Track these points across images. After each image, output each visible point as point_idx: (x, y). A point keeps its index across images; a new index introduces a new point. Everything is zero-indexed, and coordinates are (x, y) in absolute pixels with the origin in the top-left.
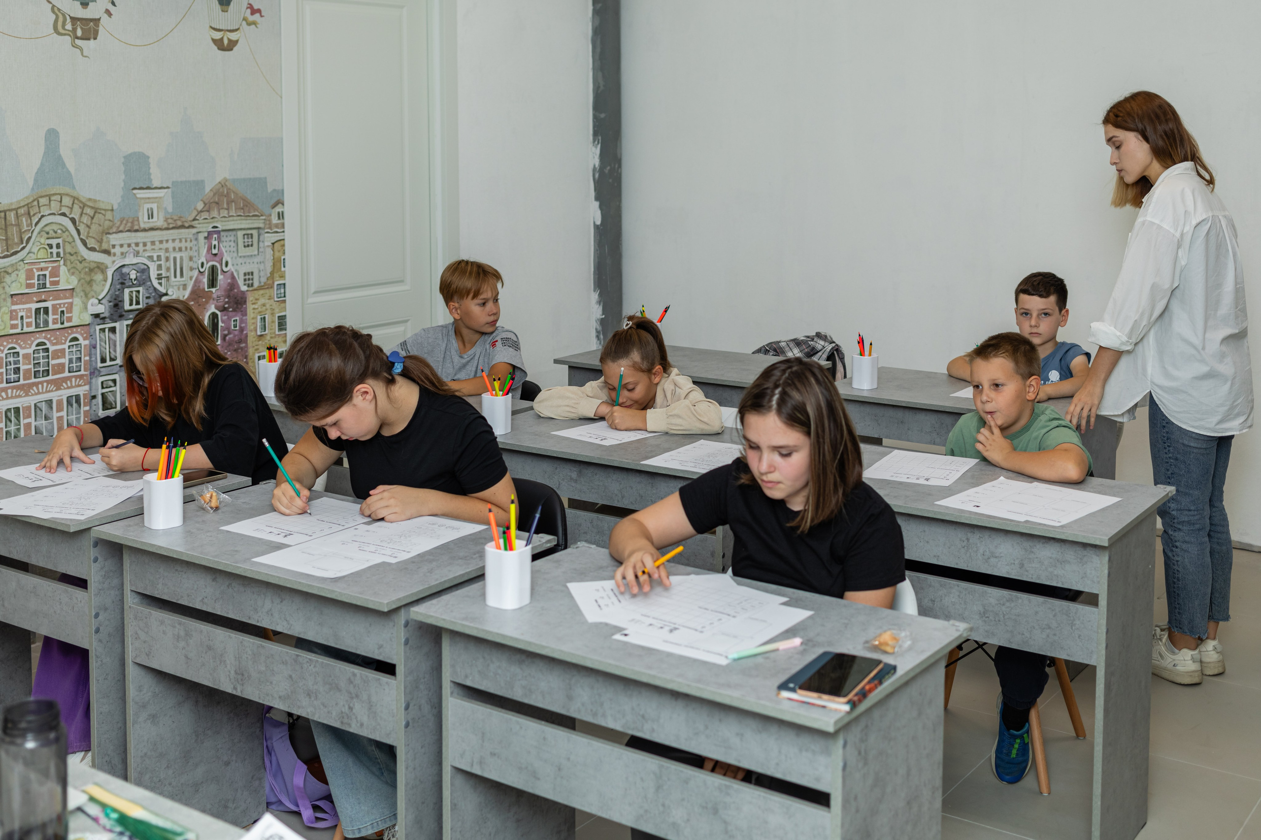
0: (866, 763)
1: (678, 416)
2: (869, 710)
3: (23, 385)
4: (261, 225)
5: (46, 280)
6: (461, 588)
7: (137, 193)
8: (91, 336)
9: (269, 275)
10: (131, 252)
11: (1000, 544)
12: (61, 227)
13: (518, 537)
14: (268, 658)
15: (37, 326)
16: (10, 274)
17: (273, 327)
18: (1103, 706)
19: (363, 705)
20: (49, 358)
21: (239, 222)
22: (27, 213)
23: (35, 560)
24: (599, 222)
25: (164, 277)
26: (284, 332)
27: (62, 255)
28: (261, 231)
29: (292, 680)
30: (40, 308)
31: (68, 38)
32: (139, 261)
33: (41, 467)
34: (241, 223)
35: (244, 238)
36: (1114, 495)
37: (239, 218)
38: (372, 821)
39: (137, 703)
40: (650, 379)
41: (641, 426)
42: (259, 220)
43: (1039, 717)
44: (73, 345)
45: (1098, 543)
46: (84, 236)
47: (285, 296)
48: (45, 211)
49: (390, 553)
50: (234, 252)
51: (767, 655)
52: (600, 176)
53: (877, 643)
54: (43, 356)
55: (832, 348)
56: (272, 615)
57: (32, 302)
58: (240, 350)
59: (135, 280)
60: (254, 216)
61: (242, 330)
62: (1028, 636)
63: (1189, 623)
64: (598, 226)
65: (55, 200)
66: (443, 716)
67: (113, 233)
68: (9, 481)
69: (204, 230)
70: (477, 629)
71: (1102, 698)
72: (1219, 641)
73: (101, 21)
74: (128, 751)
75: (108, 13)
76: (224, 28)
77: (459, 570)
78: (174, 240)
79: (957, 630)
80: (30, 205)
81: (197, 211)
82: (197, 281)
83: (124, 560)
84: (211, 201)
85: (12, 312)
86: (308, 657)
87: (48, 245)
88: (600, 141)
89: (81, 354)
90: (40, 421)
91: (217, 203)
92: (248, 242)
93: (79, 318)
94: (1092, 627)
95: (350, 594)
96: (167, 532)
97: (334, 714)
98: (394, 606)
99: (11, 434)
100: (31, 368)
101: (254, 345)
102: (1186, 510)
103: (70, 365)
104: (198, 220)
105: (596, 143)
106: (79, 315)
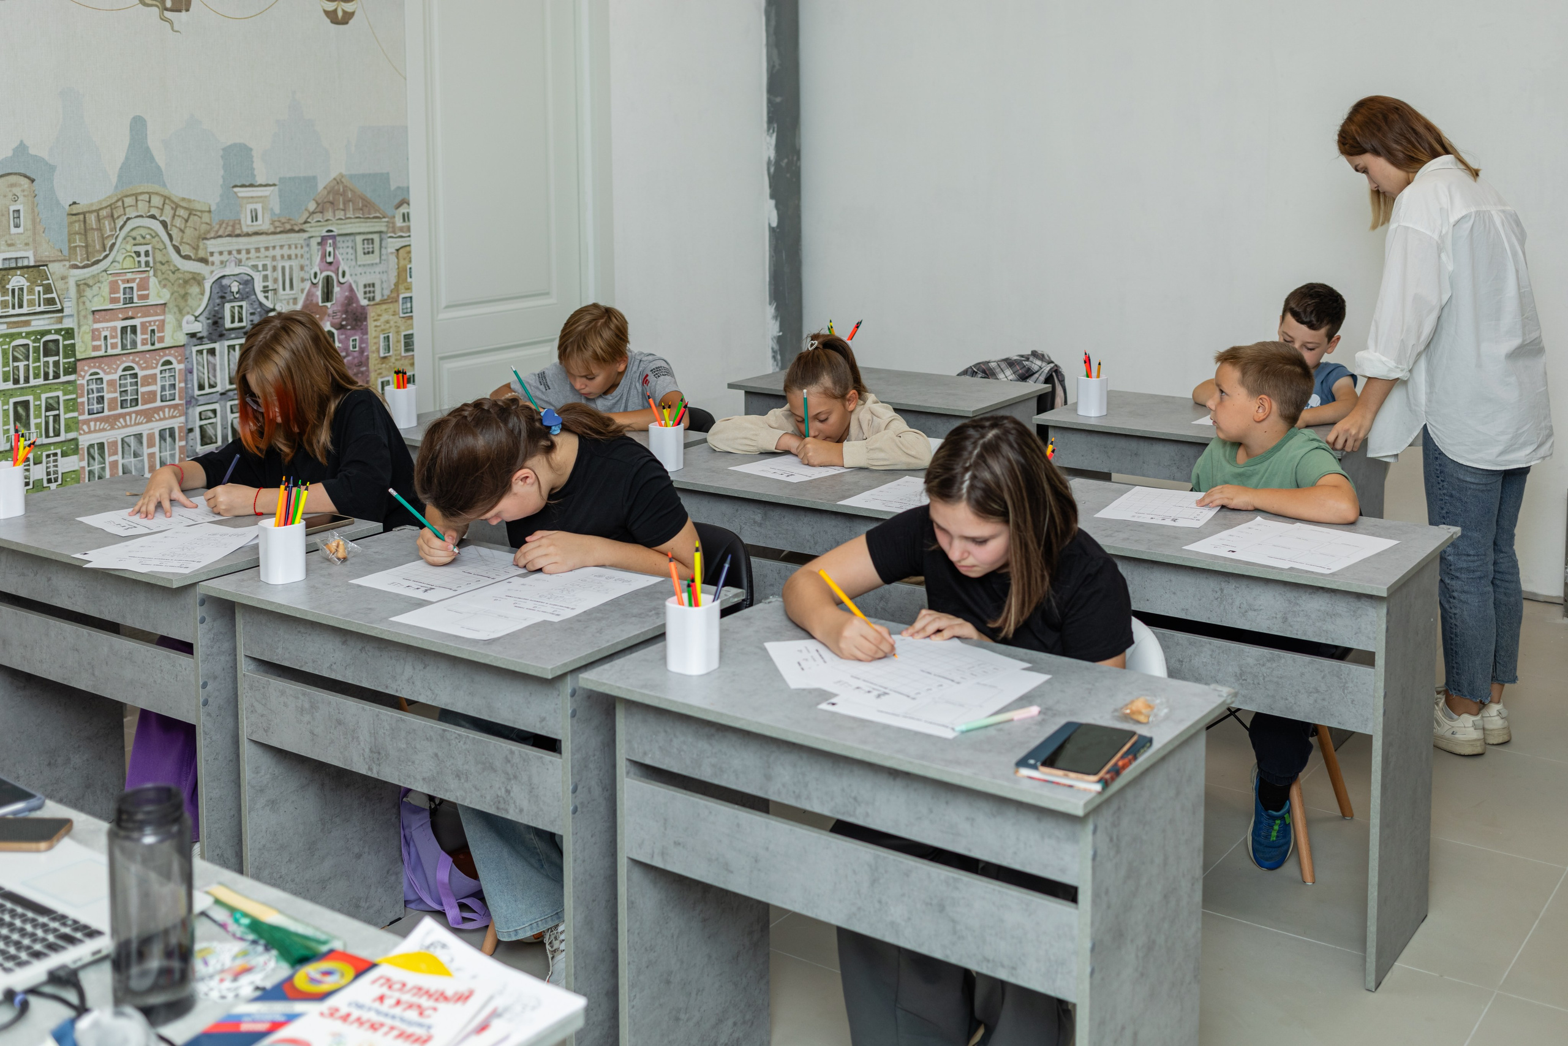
0: (1118, 852)
1: (881, 450)
2: (1122, 790)
3: (109, 417)
4: (384, 229)
5: (133, 294)
6: (637, 651)
7: (239, 192)
8: (186, 359)
9: (393, 287)
10: (232, 261)
11: (1259, 595)
12: (150, 232)
13: (703, 592)
14: (410, 733)
15: (124, 347)
16: (92, 286)
17: (399, 348)
18: (1380, 781)
19: (523, 787)
20: (137, 385)
21: (357, 225)
22: (110, 215)
23: (130, 620)
24: (774, 224)
25: (271, 290)
26: (411, 353)
27: (151, 265)
28: (384, 236)
29: (439, 759)
30: (126, 327)
31: (155, 10)
32: (241, 271)
33: (135, 512)
34: (360, 227)
35: (364, 244)
36: (1391, 538)
37: (358, 220)
38: (531, 921)
39: (253, 787)
40: (844, 406)
41: (836, 461)
42: (381, 222)
43: (1301, 795)
44: (165, 370)
45: (1375, 593)
46: (177, 241)
47: (411, 312)
48: (131, 213)
49: (551, 610)
50: (352, 260)
51: (1000, 726)
52: (775, 169)
53: (1128, 711)
54: (130, 383)
55: (1051, 369)
56: (413, 683)
57: (117, 319)
58: (360, 375)
59: (237, 293)
60: (374, 218)
61: (362, 351)
62: (1293, 702)
63: (1469, 685)
64: (773, 228)
65: (142, 201)
66: (618, 800)
67: (211, 238)
68: (97, 529)
69: (317, 234)
70: (659, 698)
71: (1380, 773)
72: (1504, 705)
74: (243, 843)
77: (632, 631)
78: (282, 247)
79: (1220, 696)
80: (113, 206)
81: (309, 212)
82: (310, 295)
83: (237, 620)
84: (325, 200)
85: (93, 331)
86: (457, 732)
87: (135, 252)
88: (776, 129)
89: (175, 380)
90: (128, 458)
91: (332, 203)
92: (368, 248)
93: (173, 338)
94: (1367, 690)
95: (508, 658)
96: (287, 587)
97: (488, 798)
98: (559, 673)
99: (94, 474)
100: (117, 397)
101: (376, 368)
102: (1465, 555)
103: (163, 393)
104: (309, 222)
105: (771, 131)
106: (173, 335)
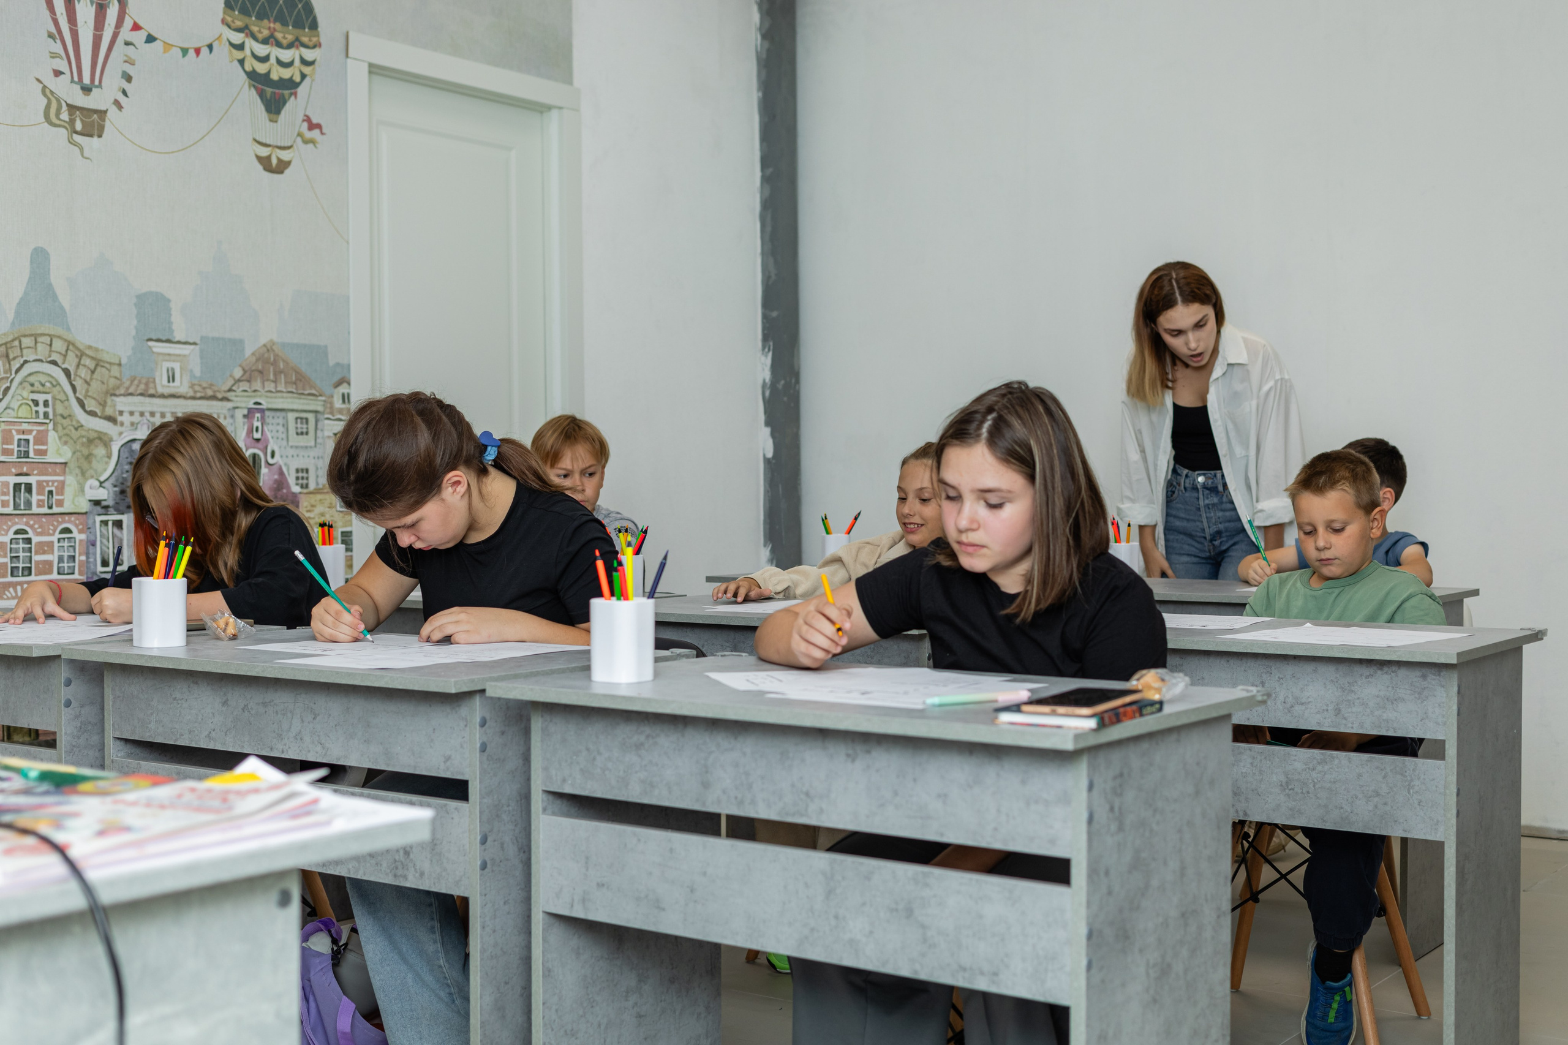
2: (1125, 744)
4: (320, 408)
5: (28, 447)
7: (154, 347)
8: (88, 529)
10: (144, 424)
11: (1306, 685)
12: (51, 379)
15: (16, 507)
20: (31, 552)
21: (290, 400)
22: (5, 354)
24: (770, 455)
27: (51, 417)
28: (320, 416)
30: (20, 484)
31: (63, 131)
34: (292, 403)
35: (296, 423)
37: (290, 395)
42: (317, 400)
44: (64, 539)
46: (81, 394)
48: (29, 355)
50: (282, 439)
52: (771, 393)
54: (23, 548)
56: (301, 739)
57: (9, 474)
60: (310, 394)
62: (1349, 810)
64: (768, 459)
65: (43, 343)
67: (121, 395)
69: (243, 405)
71: (1454, 886)
73: (109, 114)
75: (118, 104)
76: (271, 143)
80: (8, 345)
81: (234, 379)
84: (254, 368)
87: (33, 400)
88: (772, 348)
89: (75, 551)
91: (261, 372)
92: (302, 428)
93: (73, 503)
94: (1436, 787)
96: (164, 651)
100: (7, 563)
103: (60, 565)
104: (234, 391)
105: (766, 350)
106: (73, 499)
